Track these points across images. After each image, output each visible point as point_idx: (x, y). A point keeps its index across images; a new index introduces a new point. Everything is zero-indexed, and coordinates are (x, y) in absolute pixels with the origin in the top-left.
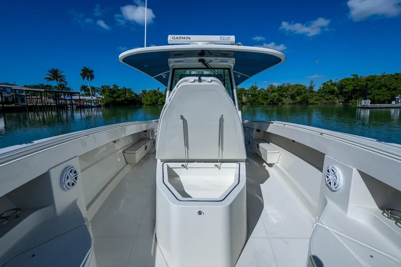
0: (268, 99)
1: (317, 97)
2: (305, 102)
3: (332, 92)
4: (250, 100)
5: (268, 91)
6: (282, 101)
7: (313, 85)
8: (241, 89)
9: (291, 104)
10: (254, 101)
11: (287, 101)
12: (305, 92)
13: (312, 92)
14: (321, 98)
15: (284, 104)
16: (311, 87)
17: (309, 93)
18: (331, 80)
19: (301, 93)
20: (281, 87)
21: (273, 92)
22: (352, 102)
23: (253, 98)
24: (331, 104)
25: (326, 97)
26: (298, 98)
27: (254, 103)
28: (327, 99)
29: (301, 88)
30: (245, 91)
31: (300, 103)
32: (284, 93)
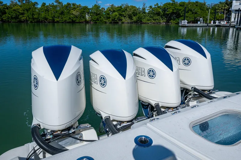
0: (110, 18)
1: (148, 18)
2: (139, 22)
3: (158, 14)
4: (93, 18)
5: (110, 10)
6: (121, 20)
7: (145, 7)
8: (84, 7)
9: (129, 23)
10: (98, 20)
11: (126, 20)
12: (139, 13)
13: (145, 13)
14: (151, 18)
15: (123, 23)
16: (144, 9)
17: (142, 13)
18: (157, 4)
19: (136, 13)
20: (121, 7)
21: (114, 11)
22: (171, 22)
23: (96, 17)
24: (158, 23)
25: (154, 18)
26: (135, 18)
27: (98, 22)
28: (155, 20)
29: (136, 9)
30: (88, 9)
31: (136, 22)
32: (124, 13)
